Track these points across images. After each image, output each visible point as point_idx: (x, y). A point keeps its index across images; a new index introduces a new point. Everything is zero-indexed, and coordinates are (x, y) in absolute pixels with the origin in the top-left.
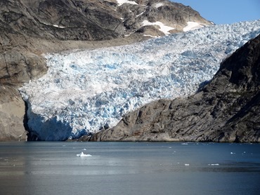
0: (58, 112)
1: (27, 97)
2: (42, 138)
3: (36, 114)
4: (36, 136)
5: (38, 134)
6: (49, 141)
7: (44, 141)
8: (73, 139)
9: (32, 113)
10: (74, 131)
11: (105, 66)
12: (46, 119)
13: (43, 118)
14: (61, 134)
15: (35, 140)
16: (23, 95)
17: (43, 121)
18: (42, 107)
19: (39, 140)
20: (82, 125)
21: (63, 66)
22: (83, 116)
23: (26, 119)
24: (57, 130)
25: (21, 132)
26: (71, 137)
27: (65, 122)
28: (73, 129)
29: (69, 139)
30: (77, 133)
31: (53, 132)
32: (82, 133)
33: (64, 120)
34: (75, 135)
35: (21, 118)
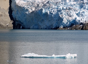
0: (40, 5)
2: (26, 27)
3: (20, 7)
4: (20, 25)
5: (22, 23)
6: (33, 29)
7: (29, 29)
8: (64, 27)
9: (17, 6)
10: (65, 21)
12: (31, 11)
13: (27, 10)
14: (47, 23)
15: (19, 28)
17: (27, 13)
19: (23, 28)
20: (71, 16)
22: (70, 9)
23: (11, 11)
24: (43, 20)
25: (8, 22)
26: (62, 26)
27: (51, 13)
28: (64, 20)
29: (61, 28)
30: (67, 23)
31: (39, 22)
32: (73, 23)
33: (50, 12)
34: (66, 24)
35: (7, 10)
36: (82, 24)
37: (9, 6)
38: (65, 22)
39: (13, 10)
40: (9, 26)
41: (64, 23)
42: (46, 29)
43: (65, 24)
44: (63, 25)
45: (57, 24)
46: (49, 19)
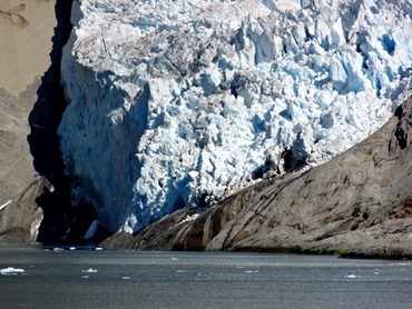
13: (120, 97)
26: (134, 219)
28: (145, 171)
29: (123, 231)
35: (24, 94)
36: (202, 200)
38: (151, 186)
40: (11, 220)
41: (144, 198)
43: (150, 201)
44: (137, 211)
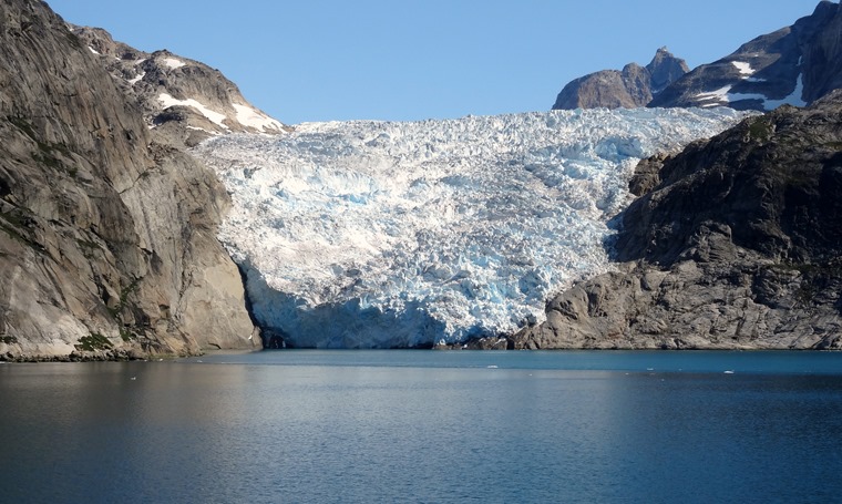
1: (242, 257)
4: (280, 340)
5: (286, 334)
8: (450, 344)
11: (345, 197)
16: (232, 251)
17: (304, 308)
18: (285, 278)
21: (258, 192)
23: (248, 303)
26: (444, 341)
27: (388, 310)
29: (440, 344)
30: (457, 333)
31: (346, 332)
32: (473, 333)
33: (384, 307)
34: (454, 336)
36: (502, 335)
37: (243, 290)
39: (256, 301)
42: (374, 348)
45: (420, 336)
46: (384, 324)
